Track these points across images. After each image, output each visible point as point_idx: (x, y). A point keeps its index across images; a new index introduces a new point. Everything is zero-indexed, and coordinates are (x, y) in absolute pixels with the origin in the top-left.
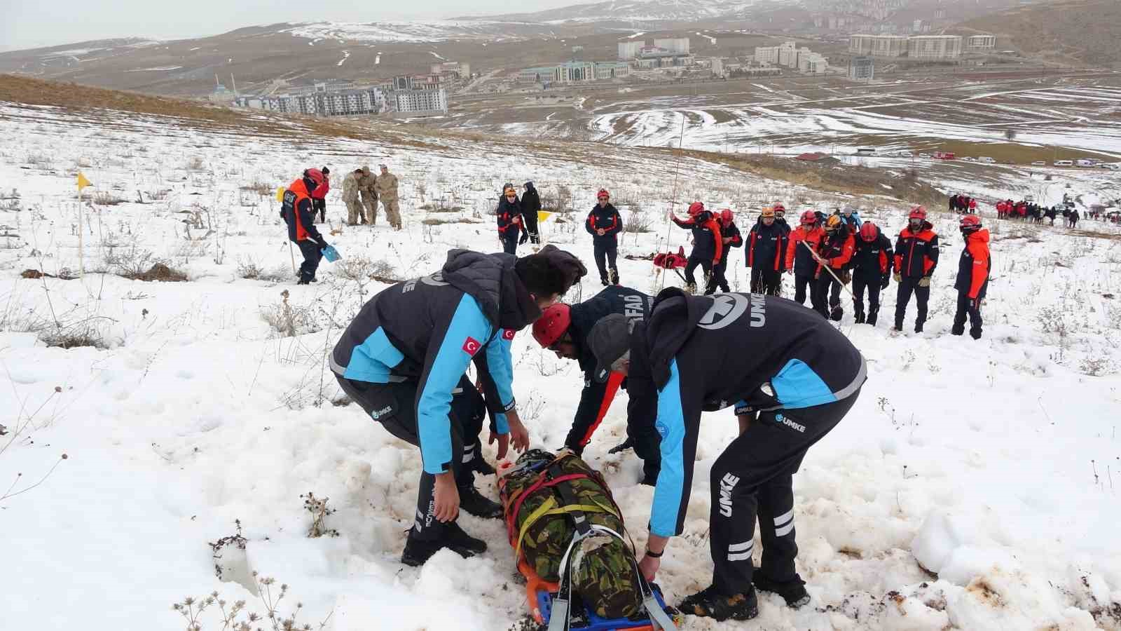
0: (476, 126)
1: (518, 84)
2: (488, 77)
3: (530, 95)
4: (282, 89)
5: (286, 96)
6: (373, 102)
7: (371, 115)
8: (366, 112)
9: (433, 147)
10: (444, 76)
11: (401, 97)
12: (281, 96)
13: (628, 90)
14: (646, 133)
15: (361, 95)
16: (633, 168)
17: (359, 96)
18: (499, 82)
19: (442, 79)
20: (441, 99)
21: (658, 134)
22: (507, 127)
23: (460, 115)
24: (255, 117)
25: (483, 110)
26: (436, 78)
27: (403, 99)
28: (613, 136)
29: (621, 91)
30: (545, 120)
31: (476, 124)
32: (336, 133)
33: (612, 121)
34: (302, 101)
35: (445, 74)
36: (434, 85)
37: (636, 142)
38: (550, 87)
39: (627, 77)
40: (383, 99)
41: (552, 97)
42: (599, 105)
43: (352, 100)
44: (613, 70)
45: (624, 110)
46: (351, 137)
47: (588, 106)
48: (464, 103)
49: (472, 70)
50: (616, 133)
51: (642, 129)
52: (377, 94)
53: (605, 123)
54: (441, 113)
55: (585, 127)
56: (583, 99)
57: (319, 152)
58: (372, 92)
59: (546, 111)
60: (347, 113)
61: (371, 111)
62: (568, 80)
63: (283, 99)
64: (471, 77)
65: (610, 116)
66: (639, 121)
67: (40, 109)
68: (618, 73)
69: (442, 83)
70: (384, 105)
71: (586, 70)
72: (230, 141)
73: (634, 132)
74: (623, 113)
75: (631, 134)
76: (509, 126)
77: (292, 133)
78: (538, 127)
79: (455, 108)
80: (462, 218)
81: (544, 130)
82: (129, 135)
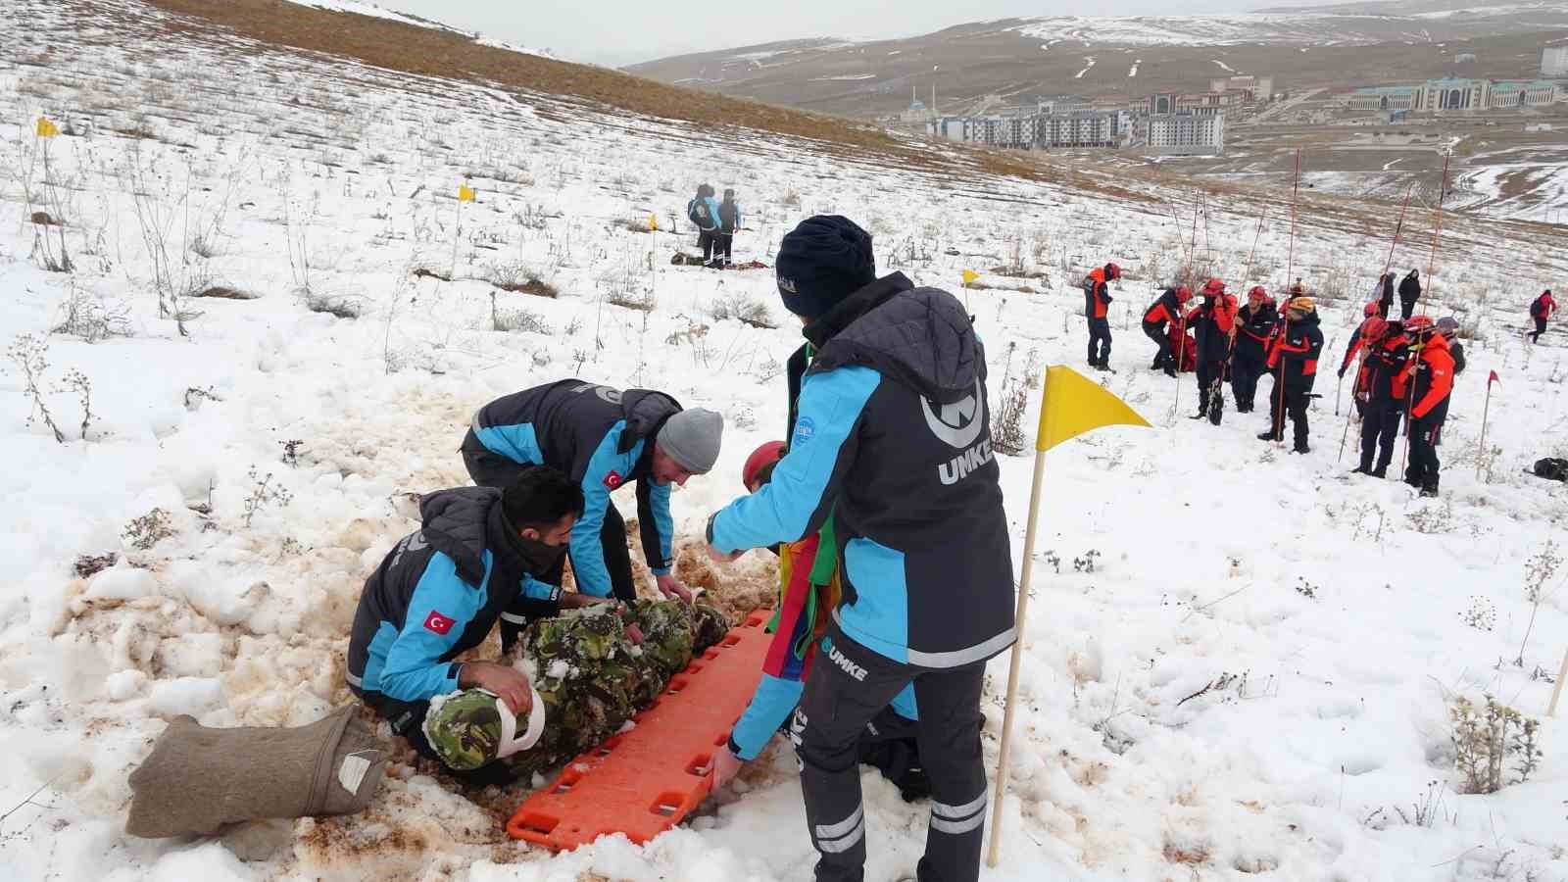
0: (1263, 173)
1: (1348, 112)
2: (1299, 100)
3: (1364, 129)
4: (995, 108)
5: (996, 117)
6: (1114, 131)
7: (1110, 149)
8: (1102, 144)
10: (1229, 96)
11: (1156, 125)
12: (991, 118)
13: (1547, 127)
15: (1098, 120)
16: (1467, 253)
17: (1096, 123)
18: (1315, 108)
19: (1223, 101)
20: (1216, 130)
22: (1312, 176)
23: (1241, 155)
24: (913, 144)
25: (1279, 150)
26: (1215, 99)
27: (1160, 129)
28: (1495, 201)
29: (1531, 128)
30: (1381, 169)
31: (1261, 170)
32: (1005, 170)
33: (1499, 177)
34: (1017, 125)
35: (1231, 93)
36: (1209, 112)
37: (1536, 214)
38: (1400, 119)
39: (1551, 107)
40: (1130, 127)
41: (1402, 133)
42: (1486, 149)
43: (1086, 127)
44: (1523, 95)
45: (1529, 160)
46: (1025, 177)
47: (1463, 150)
48: (1254, 137)
49: (1276, 87)
50: (1502, 197)
51: (1555, 193)
52: (1122, 119)
53: (1487, 180)
54: (1212, 150)
55: (1449, 184)
56: (1457, 140)
57: (965, 193)
58: (1116, 116)
59: (1386, 155)
60: (1075, 145)
61: (1109, 144)
62: (1436, 108)
63: (992, 122)
64: (1272, 98)
65: (1499, 169)
66: (1554, 180)
67: (670, 124)
68: (1533, 99)
69: (1224, 107)
70: (1130, 135)
71: (1473, 92)
72: (863, 173)
73: (1536, 197)
74: (1526, 165)
75: (1532, 200)
76: (1317, 175)
77: (945, 167)
78: (1366, 180)
79: (1235, 144)
80: (1022, 285)
81: (1374, 185)
82: (749, 158)
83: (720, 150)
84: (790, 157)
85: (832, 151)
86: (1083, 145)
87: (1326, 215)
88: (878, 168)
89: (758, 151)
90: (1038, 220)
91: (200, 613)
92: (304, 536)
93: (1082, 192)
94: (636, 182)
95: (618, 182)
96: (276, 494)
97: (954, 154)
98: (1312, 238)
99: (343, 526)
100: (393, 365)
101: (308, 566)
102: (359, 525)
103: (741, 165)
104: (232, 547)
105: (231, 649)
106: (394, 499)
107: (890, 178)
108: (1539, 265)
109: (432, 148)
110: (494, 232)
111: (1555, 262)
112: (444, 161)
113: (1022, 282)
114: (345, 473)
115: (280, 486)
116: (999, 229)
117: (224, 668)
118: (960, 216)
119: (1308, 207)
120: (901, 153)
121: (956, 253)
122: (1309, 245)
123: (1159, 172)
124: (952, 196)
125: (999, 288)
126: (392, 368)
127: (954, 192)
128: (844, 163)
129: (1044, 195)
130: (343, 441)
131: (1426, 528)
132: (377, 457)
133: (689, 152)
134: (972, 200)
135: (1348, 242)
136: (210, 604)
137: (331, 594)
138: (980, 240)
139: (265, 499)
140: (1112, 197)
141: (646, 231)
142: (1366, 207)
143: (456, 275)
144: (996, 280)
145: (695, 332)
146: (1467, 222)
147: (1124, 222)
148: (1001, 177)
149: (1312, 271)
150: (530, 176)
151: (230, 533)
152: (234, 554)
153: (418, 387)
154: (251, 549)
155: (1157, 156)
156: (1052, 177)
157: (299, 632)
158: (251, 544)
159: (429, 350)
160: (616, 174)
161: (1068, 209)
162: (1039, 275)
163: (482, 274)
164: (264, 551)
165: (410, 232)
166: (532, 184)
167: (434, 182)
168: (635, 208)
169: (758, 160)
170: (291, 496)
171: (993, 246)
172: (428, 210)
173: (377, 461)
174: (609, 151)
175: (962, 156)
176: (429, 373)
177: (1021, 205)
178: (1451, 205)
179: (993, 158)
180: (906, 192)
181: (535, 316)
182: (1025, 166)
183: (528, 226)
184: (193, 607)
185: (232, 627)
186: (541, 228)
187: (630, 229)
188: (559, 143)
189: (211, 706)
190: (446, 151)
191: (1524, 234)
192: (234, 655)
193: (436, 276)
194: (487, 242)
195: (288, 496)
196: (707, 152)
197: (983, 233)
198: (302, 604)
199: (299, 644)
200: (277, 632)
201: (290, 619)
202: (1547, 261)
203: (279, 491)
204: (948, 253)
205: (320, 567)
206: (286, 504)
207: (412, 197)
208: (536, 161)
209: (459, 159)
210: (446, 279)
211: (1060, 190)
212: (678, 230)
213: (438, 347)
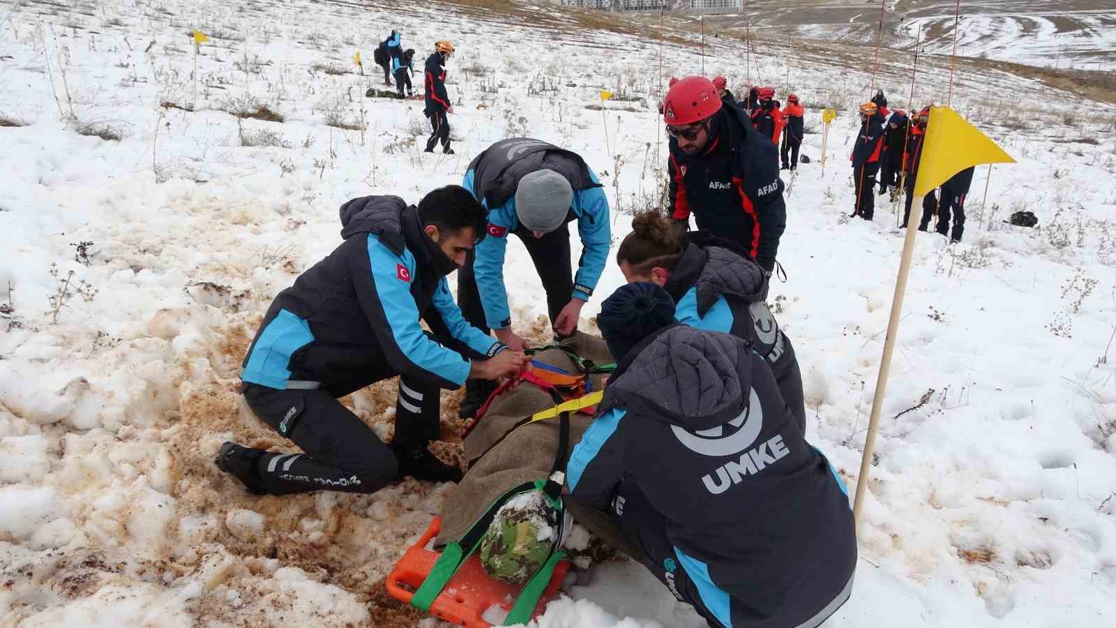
0: (770, 26)
7: (664, 11)
9: (691, 43)
14: (965, 40)
21: (980, 43)
22: (804, 28)
23: (755, 13)
24: (529, 7)
25: (781, 9)
28: (924, 42)
30: (848, 22)
31: (769, 24)
32: (598, 26)
33: (926, 26)
37: (950, 50)
42: (916, 6)
45: (943, 14)
46: (612, 31)
47: (901, 7)
50: (927, 40)
51: (961, 36)
53: (916, 27)
54: (736, 11)
55: (892, 32)
57: (572, 43)
59: (851, 12)
60: (641, 8)
65: (924, 20)
66: (959, 27)
72: (494, 29)
73: (950, 39)
74: (941, 17)
75: (946, 41)
76: (806, 27)
77: (555, 24)
78: (838, 30)
79: (752, 6)
80: (628, 106)
81: (844, 33)
82: (409, 20)
83: (386, 13)
84: (440, 18)
85: (470, 14)
86: (646, 8)
87: (818, 54)
88: (506, 25)
89: (415, 14)
90: (624, 61)
91: (18, 415)
92: (113, 329)
93: (653, 41)
94: (325, 38)
95: (311, 38)
96: (79, 291)
97: (560, 14)
98: (811, 70)
99: (149, 316)
100: (161, 176)
101: (123, 357)
102: (165, 314)
103: (403, 25)
104: (43, 344)
105: (57, 448)
106: (190, 289)
107: (516, 33)
108: (958, 85)
109: (156, 14)
110: (219, 75)
111: (966, 83)
112: (169, 24)
113: (627, 104)
114: (137, 269)
115: (83, 282)
116: (600, 68)
117: (52, 469)
118: (570, 59)
119: (805, 48)
120: (521, 14)
121: (574, 85)
122: (810, 75)
123: (701, 26)
124: (562, 45)
125: (612, 109)
126: (161, 180)
127: (563, 42)
128: (481, 22)
129: (627, 43)
130: (128, 242)
131: (973, 265)
132: (163, 253)
133: (362, 15)
134: (577, 48)
135: (834, 72)
136: (28, 406)
137: (150, 383)
138: (589, 76)
139: (69, 295)
140: (674, 44)
141: (340, 74)
142: (842, 48)
143: (197, 107)
144: (608, 103)
145: (405, 143)
146: (908, 57)
147: (684, 62)
148: (595, 31)
149: (817, 92)
150: (242, 34)
151: (37, 330)
152: (46, 350)
153: (187, 193)
154: (62, 345)
155: (698, 16)
156: (631, 31)
157: (125, 424)
158: (60, 340)
159: (190, 163)
160: (308, 32)
161: (645, 53)
162: (638, 99)
163: (220, 106)
164: (75, 346)
165: (151, 77)
166: (243, 40)
167: (164, 39)
168: (328, 57)
169: (415, 21)
170: (96, 291)
171: (598, 80)
172: (163, 62)
173: (163, 256)
174: (301, 16)
175: (566, 16)
176: (193, 183)
177: (612, 51)
178: (896, 46)
179: (588, 17)
180: (529, 43)
181: (275, 134)
182: (611, 22)
183: (245, 71)
184: (10, 409)
185: (54, 424)
186: (258, 73)
187: (327, 73)
188: (260, 10)
189: (47, 518)
190: (170, 16)
191: (945, 64)
192: (61, 454)
193: (180, 108)
194: (216, 83)
195: (92, 292)
196: (379, 15)
197: (590, 71)
198: (123, 397)
199: (128, 437)
200: (102, 426)
201: (113, 412)
202: (961, 82)
203: (83, 287)
204: (568, 85)
205: (136, 357)
206: (91, 300)
207: (147, 51)
208: (244, 23)
209: (181, 22)
210: (190, 110)
211: (638, 40)
212: (365, 73)
213: (197, 160)
